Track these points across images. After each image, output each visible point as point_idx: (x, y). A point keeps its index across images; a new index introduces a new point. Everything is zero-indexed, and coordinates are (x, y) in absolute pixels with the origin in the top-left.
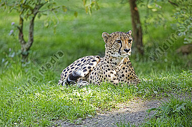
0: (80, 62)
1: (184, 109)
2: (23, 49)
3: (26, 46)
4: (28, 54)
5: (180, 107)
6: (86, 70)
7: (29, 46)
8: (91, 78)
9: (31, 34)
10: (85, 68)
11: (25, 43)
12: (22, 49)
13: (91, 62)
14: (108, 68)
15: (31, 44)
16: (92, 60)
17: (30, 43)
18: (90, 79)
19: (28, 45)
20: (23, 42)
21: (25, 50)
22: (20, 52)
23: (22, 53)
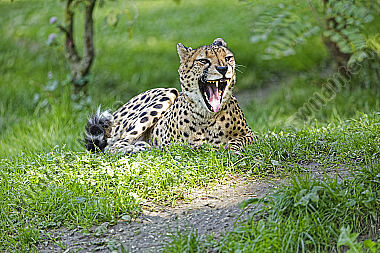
0: (139, 101)
1: (316, 199)
2: (76, 74)
3: (80, 67)
4: (86, 82)
5: (308, 196)
6: (147, 119)
7: (86, 65)
8: (157, 133)
9: (89, 42)
10: (145, 113)
11: (79, 59)
12: (73, 72)
13: (158, 102)
14: (185, 117)
15: (91, 62)
16: (161, 97)
17: (88, 59)
18: (155, 136)
19: (83, 64)
20: (74, 58)
21: (79, 76)
22: (69, 78)
23: (72, 81)
